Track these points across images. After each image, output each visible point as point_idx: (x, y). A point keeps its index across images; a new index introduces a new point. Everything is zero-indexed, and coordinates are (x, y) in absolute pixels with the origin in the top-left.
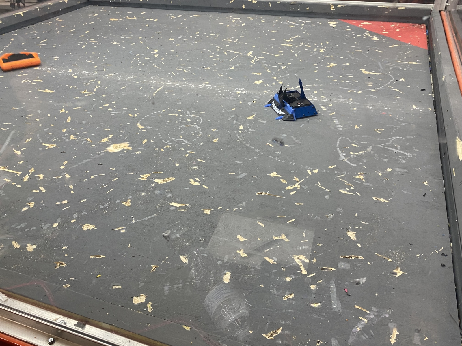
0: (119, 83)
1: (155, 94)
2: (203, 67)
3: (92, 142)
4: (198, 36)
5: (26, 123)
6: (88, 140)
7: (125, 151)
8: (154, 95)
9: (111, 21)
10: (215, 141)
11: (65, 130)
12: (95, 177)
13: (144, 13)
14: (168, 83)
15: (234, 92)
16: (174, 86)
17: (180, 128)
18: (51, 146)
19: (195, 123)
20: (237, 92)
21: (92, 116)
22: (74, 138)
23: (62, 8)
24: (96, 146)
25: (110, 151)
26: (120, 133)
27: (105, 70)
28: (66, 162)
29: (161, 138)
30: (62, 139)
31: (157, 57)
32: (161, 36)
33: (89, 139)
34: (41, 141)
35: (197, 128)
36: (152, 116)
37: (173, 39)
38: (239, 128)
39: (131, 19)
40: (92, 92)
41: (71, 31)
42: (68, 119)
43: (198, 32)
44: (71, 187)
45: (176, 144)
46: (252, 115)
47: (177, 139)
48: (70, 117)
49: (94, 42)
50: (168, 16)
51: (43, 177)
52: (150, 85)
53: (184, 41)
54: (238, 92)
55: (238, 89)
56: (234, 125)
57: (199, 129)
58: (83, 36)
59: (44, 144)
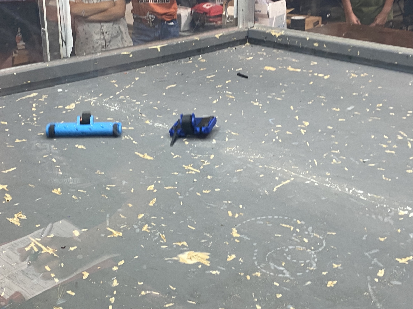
0: (237, 162)
1: (277, 188)
2: (365, 160)
3: (165, 241)
4: (378, 111)
5: (103, 195)
6: (163, 238)
7: (200, 266)
8: (275, 190)
9: (266, 70)
10: (330, 284)
11: (141, 216)
12: (147, 294)
13: (315, 65)
14: (302, 176)
15: (395, 211)
16: (308, 182)
17: (287, 250)
18: (116, 234)
19: (313, 248)
20: (401, 211)
21: (182, 203)
22: (148, 229)
23: (211, 45)
24: (167, 249)
25: (181, 261)
26: (206, 237)
27: (227, 140)
28: (122, 263)
29: (255, 258)
30: (133, 227)
31: (304, 134)
32: (324, 103)
33: (164, 235)
34: (108, 224)
35: (312, 256)
36: (258, 222)
37: (338, 110)
38: (378, 272)
39: (293, 71)
40: (197, 169)
41: (210, 77)
42: (151, 201)
43: (381, 105)
44: (112, 300)
45: (272, 274)
46: (409, 256)
47: (276, 266)
48: (156, 199)
49: (230, 98)
50: (347, 73)
51: (88, 276)
52: (276, 173)
53: (353, 116)
54: (402, 213)
55: (404, 208)
56: (372, 265)
57: (314, 258)
58: (220, 86)
59: (109, 229)
